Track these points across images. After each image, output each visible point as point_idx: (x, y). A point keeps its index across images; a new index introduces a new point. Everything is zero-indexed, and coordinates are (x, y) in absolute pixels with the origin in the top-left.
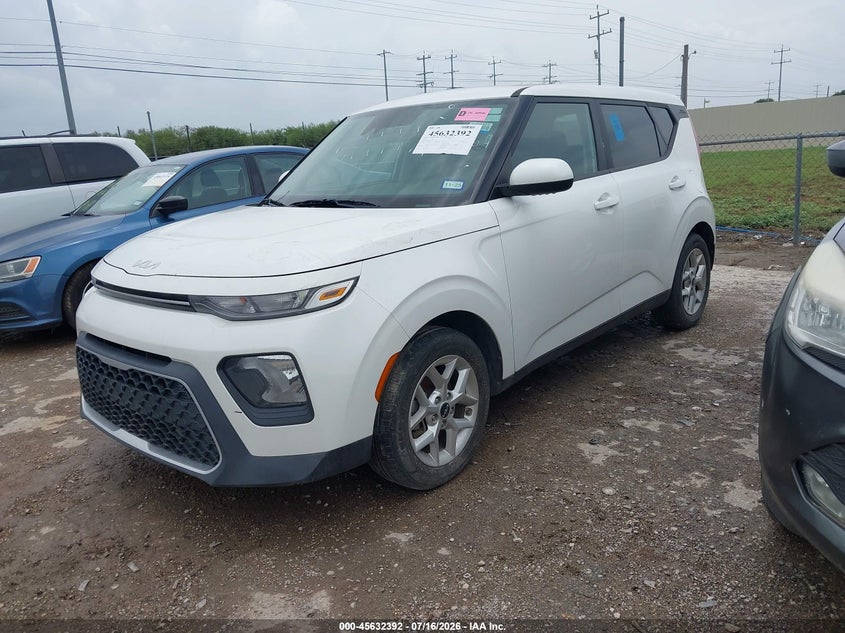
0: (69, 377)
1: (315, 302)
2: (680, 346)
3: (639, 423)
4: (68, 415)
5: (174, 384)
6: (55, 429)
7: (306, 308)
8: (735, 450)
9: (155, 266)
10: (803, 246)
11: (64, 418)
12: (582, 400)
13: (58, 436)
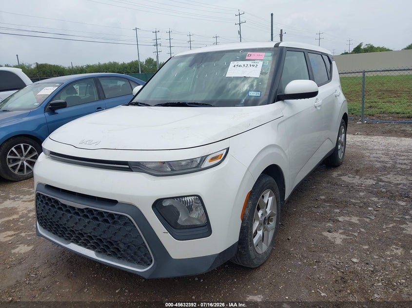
0: (6, 206)
1: (207, 164)
2: (340, 175)
3: (347, 219)
4: (14, 230)
5: (121, 216)
6: (10, 241)
7: (202, 167)
8: (404, 232)
9: (97, 143)
10: (366, 123)
11: (12, 233)
12: (310, 207)
13: (12, 245)
